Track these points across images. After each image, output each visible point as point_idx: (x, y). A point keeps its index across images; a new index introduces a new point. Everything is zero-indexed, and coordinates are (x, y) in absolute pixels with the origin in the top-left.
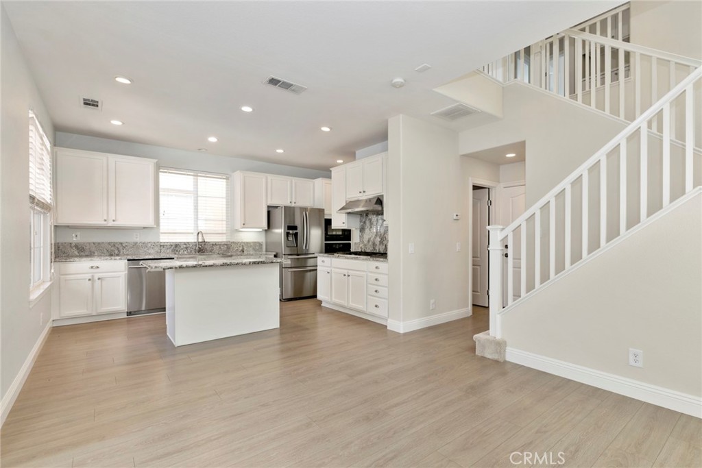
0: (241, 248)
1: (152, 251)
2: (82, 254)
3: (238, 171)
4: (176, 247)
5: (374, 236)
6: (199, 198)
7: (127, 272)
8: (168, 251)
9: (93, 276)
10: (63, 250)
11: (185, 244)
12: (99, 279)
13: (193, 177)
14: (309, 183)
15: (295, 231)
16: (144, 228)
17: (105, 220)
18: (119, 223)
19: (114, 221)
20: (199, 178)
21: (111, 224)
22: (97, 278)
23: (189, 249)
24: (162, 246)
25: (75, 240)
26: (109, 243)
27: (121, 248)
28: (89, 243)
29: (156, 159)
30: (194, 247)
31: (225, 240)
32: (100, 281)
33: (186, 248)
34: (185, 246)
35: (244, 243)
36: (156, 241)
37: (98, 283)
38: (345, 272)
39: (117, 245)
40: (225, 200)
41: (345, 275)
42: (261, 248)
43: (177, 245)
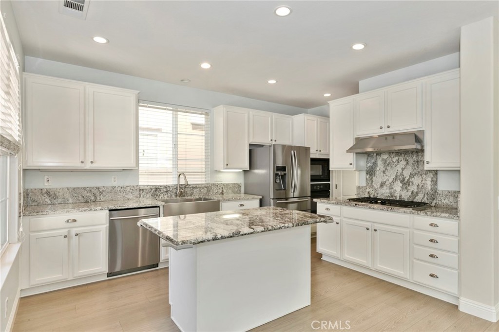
0: (220, 191)
1: (130, 196)
2: (55, 201)
3: (222, 106)
4: (156, 191)
5: (391, 180)
6: (179, 136)
7: (108, 225)
8: (148, 195)
9: (69, 232)
10: (33, 197)
11: (166, 188)
12: (77, 235)
13: (171, 112)
14: (287, 119)
15: (283, 173)
16: (123, 170)
17: (82, 162)
18: (98, 165)
19: (92, 162)
20: (179, 113)
21: (88, 166)
22: (74, 234)
23: (169, 193)
24: (141, 190)
25: (46, 186)
26: (85, 189)
27: (98, 194)
28: (63, 189)
29: (137, 90)
30: (174, 191)
31: (204, 182)
32: (77, 237)
33: (166, 192)
34: (165, 190)
35: (224, 184)
36: (135, 185)
37: (75, 240)
38: (369, 225)
39: (93, 190)
40: (204, 138)
41: (368, 229)
42: (240, 190)
43: (157, 189)
